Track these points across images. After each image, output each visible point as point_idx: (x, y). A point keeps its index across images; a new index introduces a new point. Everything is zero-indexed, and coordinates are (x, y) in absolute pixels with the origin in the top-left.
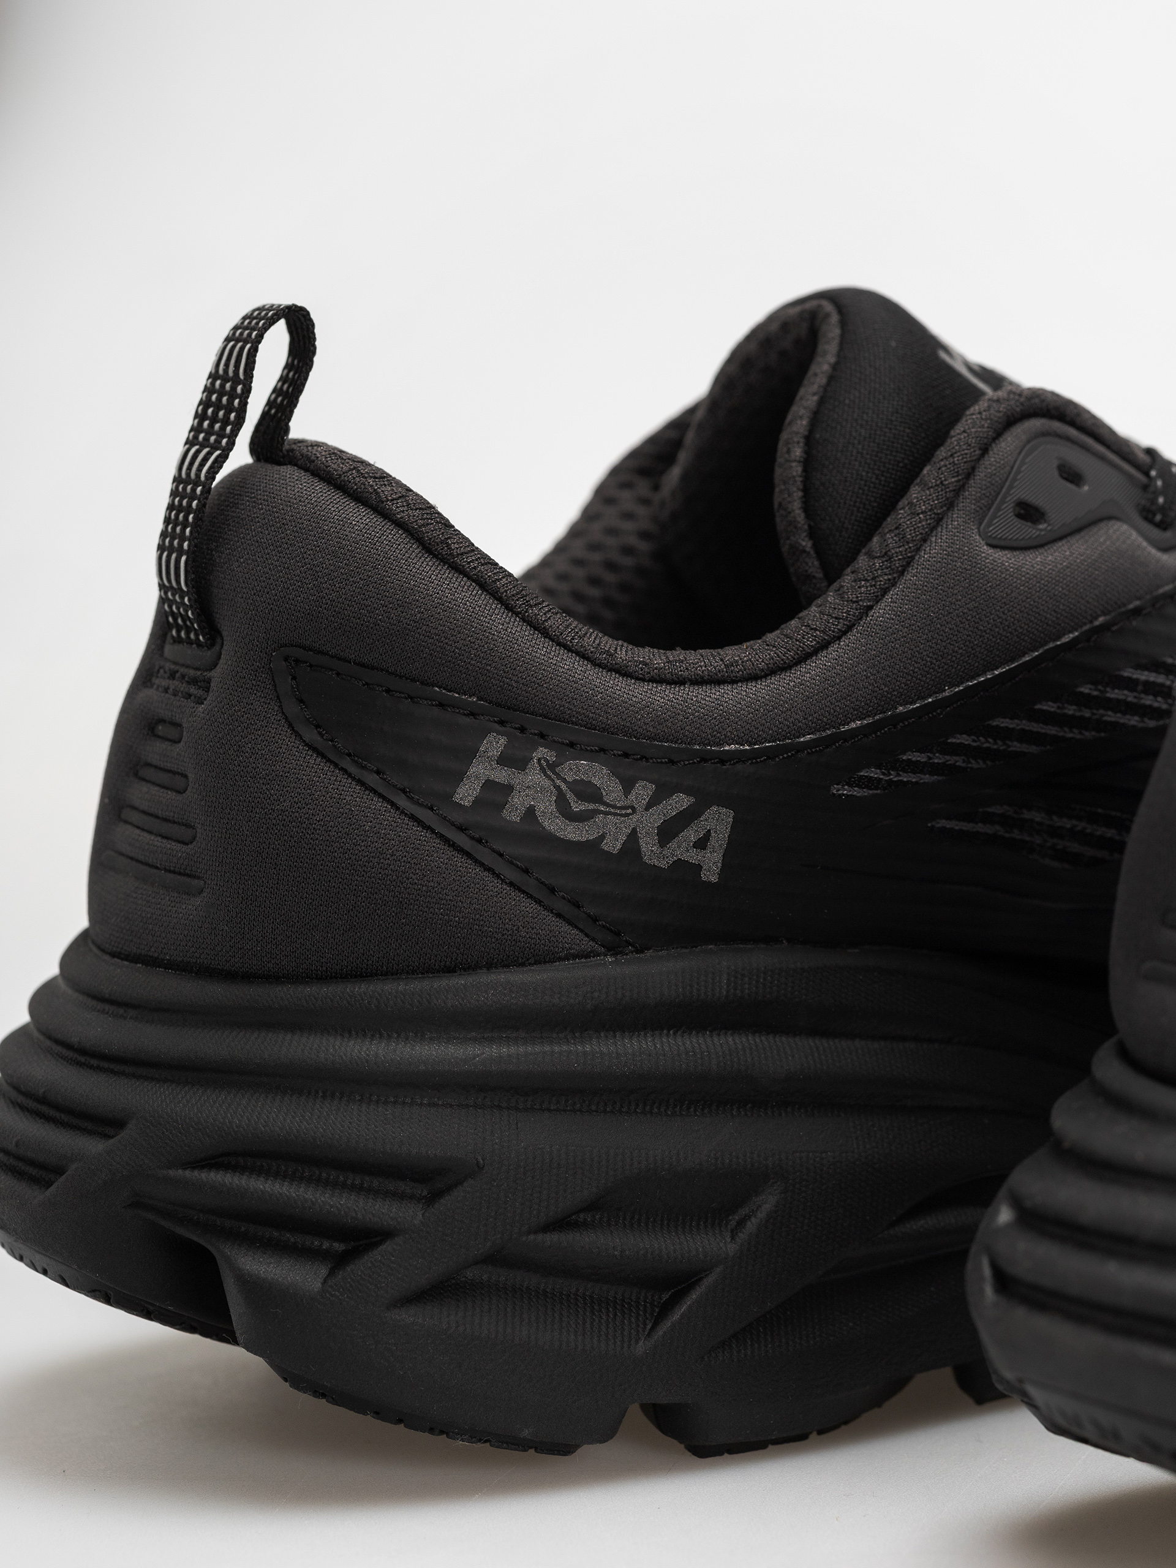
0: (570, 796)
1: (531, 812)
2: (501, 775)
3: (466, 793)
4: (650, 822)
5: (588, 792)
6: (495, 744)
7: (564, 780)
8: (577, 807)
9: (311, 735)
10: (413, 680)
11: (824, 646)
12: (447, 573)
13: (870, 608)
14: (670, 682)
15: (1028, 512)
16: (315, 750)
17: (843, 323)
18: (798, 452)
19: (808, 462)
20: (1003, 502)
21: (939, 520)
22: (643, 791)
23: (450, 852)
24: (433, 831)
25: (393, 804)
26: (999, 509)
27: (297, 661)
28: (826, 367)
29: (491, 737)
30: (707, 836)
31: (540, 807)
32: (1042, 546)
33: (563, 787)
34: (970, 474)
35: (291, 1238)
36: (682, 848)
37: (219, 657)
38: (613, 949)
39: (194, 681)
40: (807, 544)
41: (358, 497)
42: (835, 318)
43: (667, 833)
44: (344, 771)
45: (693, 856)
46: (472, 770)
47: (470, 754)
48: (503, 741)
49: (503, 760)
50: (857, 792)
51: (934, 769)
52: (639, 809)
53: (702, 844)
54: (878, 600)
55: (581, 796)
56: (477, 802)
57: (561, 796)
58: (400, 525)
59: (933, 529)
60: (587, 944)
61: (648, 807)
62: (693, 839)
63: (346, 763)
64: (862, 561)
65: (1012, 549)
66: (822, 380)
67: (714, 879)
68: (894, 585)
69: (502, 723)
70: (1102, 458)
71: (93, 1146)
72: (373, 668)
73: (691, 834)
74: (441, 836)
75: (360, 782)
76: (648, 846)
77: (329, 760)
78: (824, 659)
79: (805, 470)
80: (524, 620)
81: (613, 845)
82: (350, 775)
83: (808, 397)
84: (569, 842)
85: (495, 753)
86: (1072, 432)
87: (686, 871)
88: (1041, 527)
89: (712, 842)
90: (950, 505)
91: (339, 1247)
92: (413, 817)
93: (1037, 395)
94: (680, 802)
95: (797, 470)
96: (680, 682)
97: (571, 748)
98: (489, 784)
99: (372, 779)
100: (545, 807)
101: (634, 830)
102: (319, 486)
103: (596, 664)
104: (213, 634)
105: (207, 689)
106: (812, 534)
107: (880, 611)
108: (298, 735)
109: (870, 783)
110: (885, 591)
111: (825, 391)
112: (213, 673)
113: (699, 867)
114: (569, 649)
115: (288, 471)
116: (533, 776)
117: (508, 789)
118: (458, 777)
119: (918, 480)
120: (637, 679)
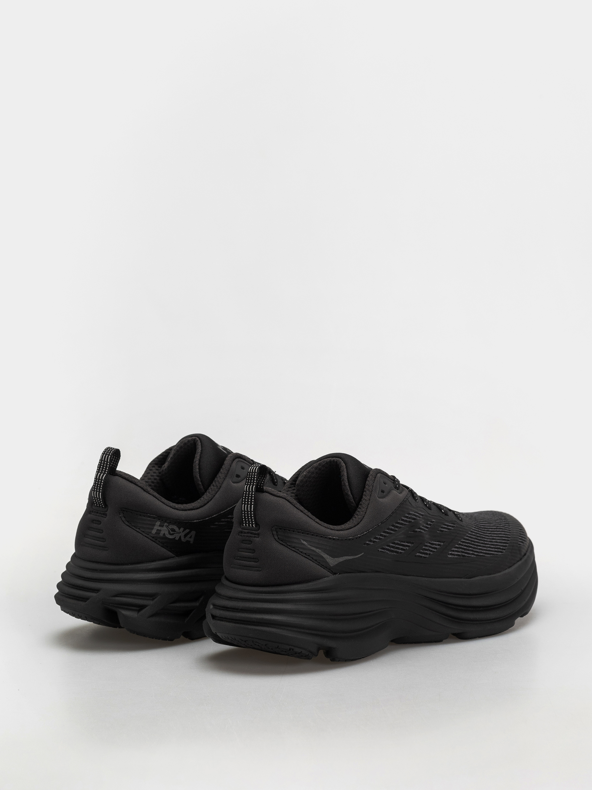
0: (170, 531)
1: (164, 534)
2: (159, 528)
3: (154, 531)
4: (183, 534)
5: (173, 530)
6: (158, 523)
7: (169, 528)
8: (171, 533)
9: (127, 523)
10: (145, 513)
11: (208, 502)
12: (148, 495)
13: (215, 495)
14: (184, 510)
15: (238, 476)
16: (128, 526)
17: (201, 442)
18: (197, 467)
19: (199, 469)
20: (234, 475)
21: (224, 479)
22: (182, 529)
23: (152, 542)
24: (149, 538)
25: (142, 534)
26: (233, 476)
27: (124, 511)
28: (200, 451)
29: (158, 522)
30: (191, 536)
31: (166, 533)
32: (240, 482)
33: (169, 529)
34: (229, 471)
35: (130, 608)
36: (188, 538)
37: (108, 510)
38: (177, 556)
39: (104, 514)
40: (200, 483)
41: (131, 482)
42: (199, 441)
43: (185, 536)
44: (133, 529)
45: (189, 539)
46: (155, 528)
47: (154, 525)
48: (160, 522)
49: (160, 526)
50: (214, 527)
51: (225, 521)
52: (181, 532)
53: (190, 537)
54: (216, 494)
55: (172, 531)
56: (156, 533)
57: (169, 531)
58: (139, 487)
59: (224, 481)
60: (173, 555)
61: (183, 532)
62: (189, 537)
63: (133, 528)
64: (212, 487)
65: (236, 483)
66: (199, 453)
67: (192, 543)
68: (218, 491)
69: (159, 519)
70: (247, 464)
71: (94, 594)
72: (137, 511)
73: (189, 536)
74: (150, 539)
75: (136, 531)
76: (182, 538)
77: (130, 527)
78: (208, 505)
79: (199, 470)
80: (161, 501)
81: (177, 539)
82: (134, 529)
83: (197, 456)
84: (170, 539)
85: (158, 525)
86: (242, 460)
87: (188, 542)
88: (240, 478)
89: (192, 536)
90: (226, 476)
91: (138, 609)
92: (145, 536)
93: (237, 454)
94: (187, 531)
95: (198, 470)
96: (186, 510)
97: (170, 523)
98: (158, 530)
99: (138, 530)
100: (167, 533)
101: (180, 536)
102: (124, 480)
103: (173, 508)
104: (106, 506)
105: (106, 516)
106: (201, 481)
107: (217, 496)
108: (125, 523)
109: (216, 525)
110: (217, 492)
111: (200, 455)
112: (107, 512)
113: (190, 541)
114: (168, 506)
115: (117, 477)
116: (165, 528)
117: (160, 530)
118: (152, 529)
119: (220, 472)
120: (179, 510)
